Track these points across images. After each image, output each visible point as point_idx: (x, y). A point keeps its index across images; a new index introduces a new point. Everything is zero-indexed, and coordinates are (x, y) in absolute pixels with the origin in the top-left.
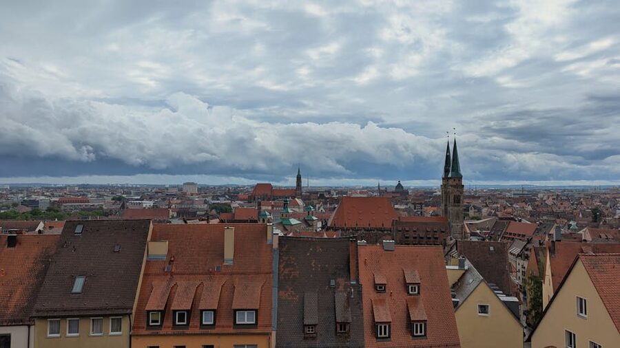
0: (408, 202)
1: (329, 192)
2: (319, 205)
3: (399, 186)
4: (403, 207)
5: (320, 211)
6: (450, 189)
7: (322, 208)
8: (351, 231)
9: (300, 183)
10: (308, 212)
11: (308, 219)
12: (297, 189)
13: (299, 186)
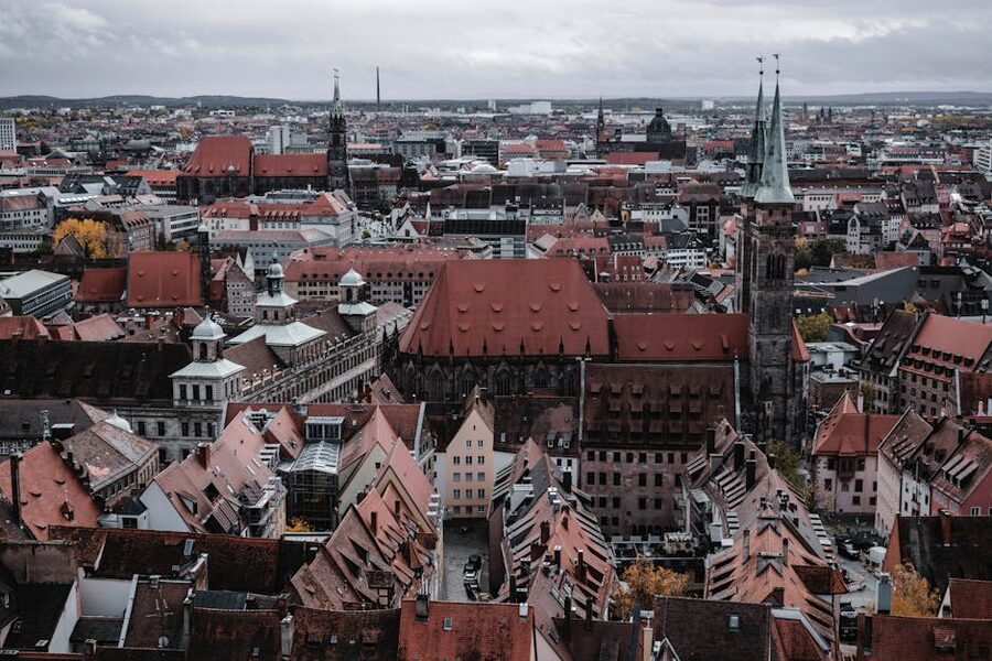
9: (342, 135)
10: (349, 292)
11: (345, 312)
12: (333, 155)
13: (339, 144)
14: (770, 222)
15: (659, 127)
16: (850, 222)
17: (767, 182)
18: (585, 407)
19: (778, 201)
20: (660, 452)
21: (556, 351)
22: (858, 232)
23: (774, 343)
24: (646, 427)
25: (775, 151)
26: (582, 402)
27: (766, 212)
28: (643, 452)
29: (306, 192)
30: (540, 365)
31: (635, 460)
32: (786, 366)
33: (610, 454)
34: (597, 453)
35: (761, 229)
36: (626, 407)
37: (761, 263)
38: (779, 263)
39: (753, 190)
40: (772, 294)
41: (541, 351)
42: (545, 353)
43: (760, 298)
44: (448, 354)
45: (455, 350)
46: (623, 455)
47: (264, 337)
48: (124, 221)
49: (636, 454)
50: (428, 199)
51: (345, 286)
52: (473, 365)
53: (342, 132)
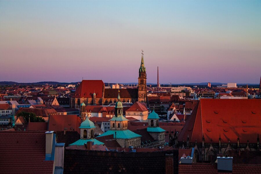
2: (172, 112)
5: (172, 119)
7: (175, 116)
8: (211, 148)
9: (145, 79)
10: (152, 121)
11: (150, 131)
12: (140, 89)
13: (143, 84)
21: (256, 141)
29: (128, 103)
41: (248, 141)
44: (202, 141)
47: (113, 135)
50: (184, 106)
51: (150, 119)
52: (213, 148)
53: (144, 78)
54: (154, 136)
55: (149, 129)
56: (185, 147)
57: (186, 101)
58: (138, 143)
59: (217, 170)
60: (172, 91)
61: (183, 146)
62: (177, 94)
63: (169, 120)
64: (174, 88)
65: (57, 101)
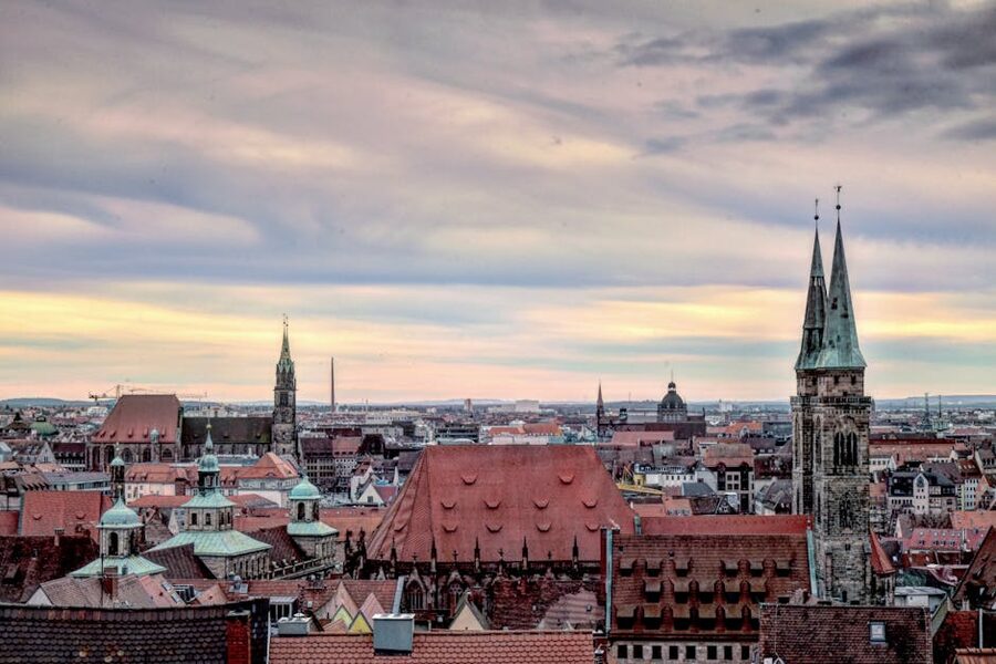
0: (696, 465)
1: (409, 429)
2: (363, 479)
3: (672, 402)
4: (677, 481)
5: (364, 499)
6: (821, 414)
7: (370, 491)
8: (455, 575)
9: (291, 393)
10: (301, 506)
11: (297, 532)
12: (279, 417)
13: (287, 405)
14: (836, 392)
15: (672, 406)
16: (915, 481)
17: (831, 342)
18: (613, 588)
19: (845, 365)
20: (714, 644)
21: (569, 556)
22: (926, 493)
23: (848, 548)
24: (694, 612)
25: (839, 304)
26: (608, 582)
27: (831, 379)
28: (691, 644)
29: (245, 457)
30: (549, 574)
31: (682, 656)
32: (864, 577)
33: (648, 648)
34: (630, 648)
35: (826, 400)
36: (668, 587)
37: (827, 443)
38: (849, 444)
39: (811, 361)
40: (843, 484)
41: (550, 555)
42: (553, 558)
43: (828, 489)
44: (429, 560)
45: (438, 552)
46: (665, 648)
47: (192, 545)
48: (18, 483)
49: (682, 647)
50: (396, 464)
51: (297, 500)
52: (462, 575)
53: (291, 389)
54: (306, 546)
55: (293, 529)
56: (385, 574)
57: (403, 450)
58: (261, 565)
59: (373, 650)
60: (368, 422)
61: (381, 572)
62: (381, 431)
63: (355, 501)
64: (372, 414)
65: (49, 450)
